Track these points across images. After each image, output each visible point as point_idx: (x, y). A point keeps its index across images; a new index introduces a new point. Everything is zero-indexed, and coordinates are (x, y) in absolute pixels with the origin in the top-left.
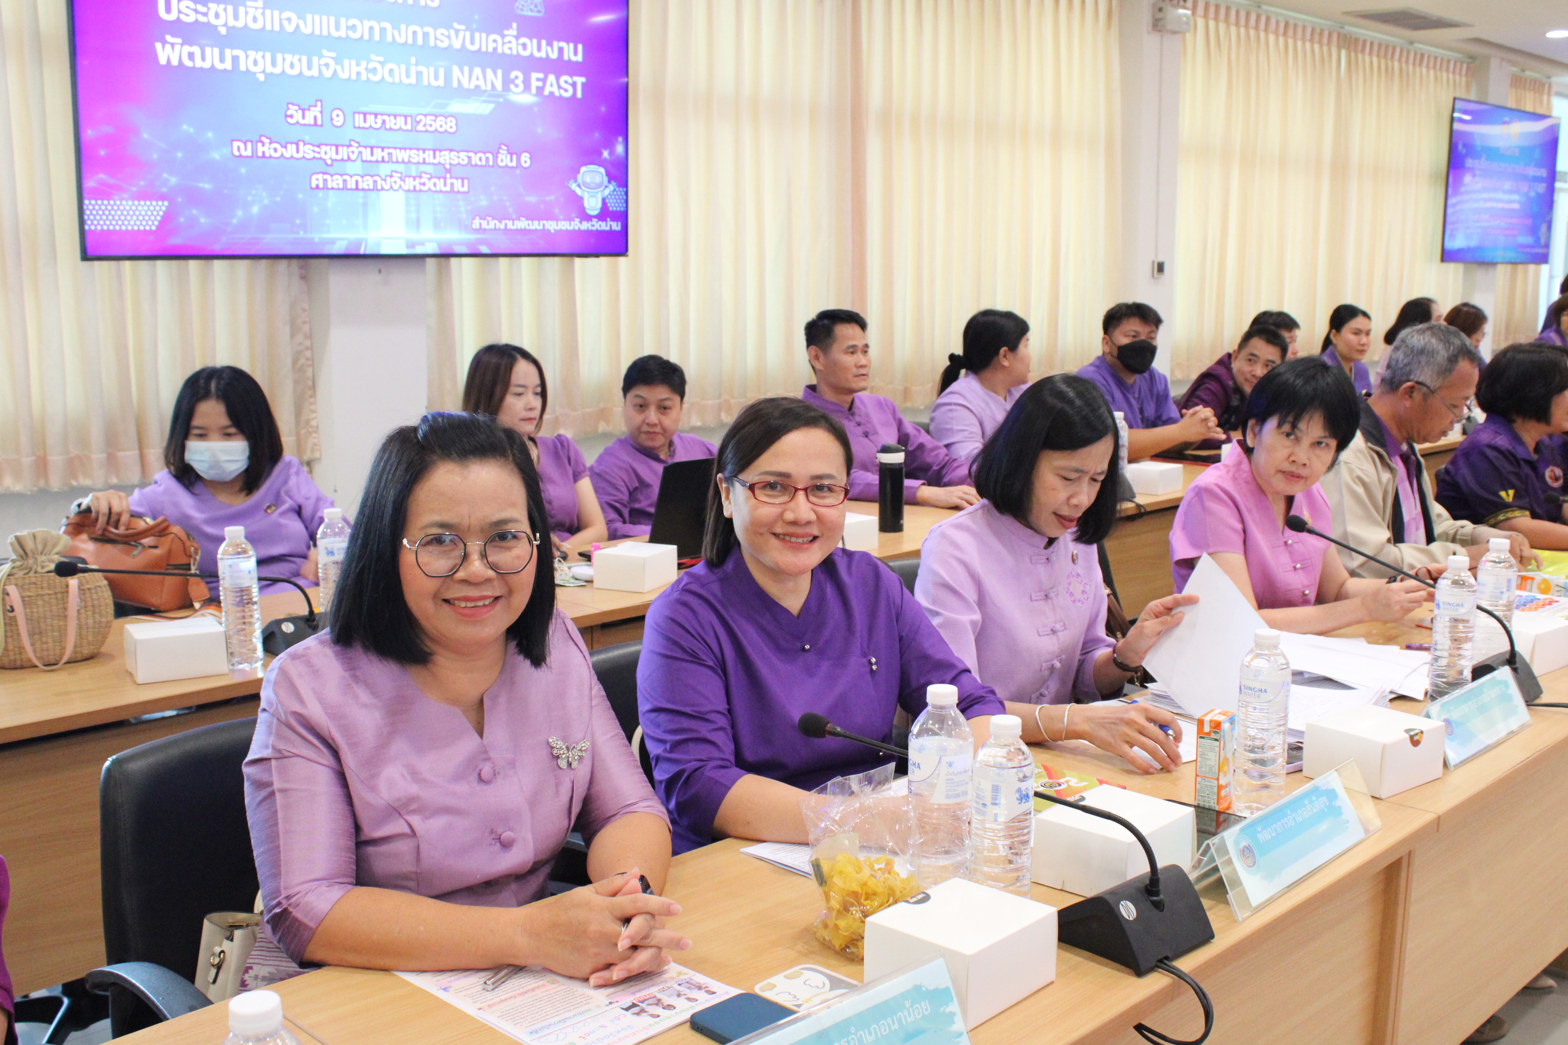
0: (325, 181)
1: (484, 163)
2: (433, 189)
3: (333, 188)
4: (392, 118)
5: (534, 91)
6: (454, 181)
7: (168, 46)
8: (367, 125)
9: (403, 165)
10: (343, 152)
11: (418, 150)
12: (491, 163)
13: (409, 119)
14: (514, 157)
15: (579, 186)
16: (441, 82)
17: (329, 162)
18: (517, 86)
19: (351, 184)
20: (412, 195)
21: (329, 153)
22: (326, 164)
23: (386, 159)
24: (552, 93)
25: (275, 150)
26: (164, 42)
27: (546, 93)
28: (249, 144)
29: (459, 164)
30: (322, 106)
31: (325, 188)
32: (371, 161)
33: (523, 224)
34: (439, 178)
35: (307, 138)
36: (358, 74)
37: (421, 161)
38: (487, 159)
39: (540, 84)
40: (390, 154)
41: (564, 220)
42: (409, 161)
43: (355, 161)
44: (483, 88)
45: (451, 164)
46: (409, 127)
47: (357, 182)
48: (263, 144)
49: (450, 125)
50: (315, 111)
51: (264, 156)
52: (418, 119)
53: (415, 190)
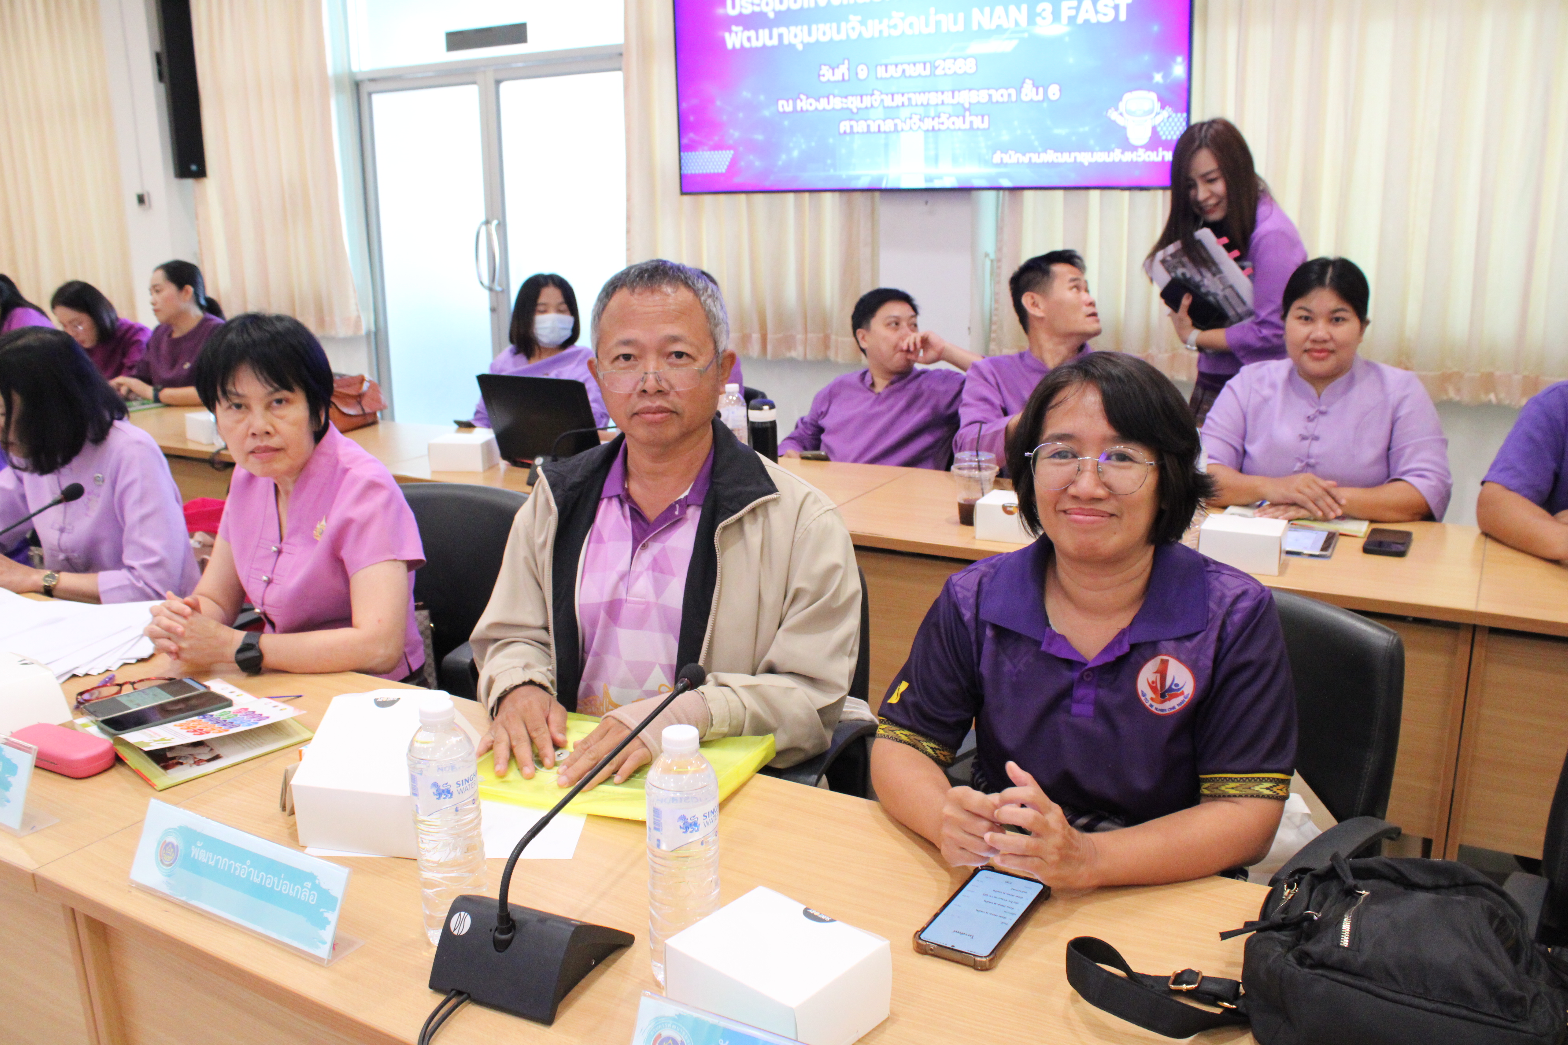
0: (851, 127)
1: (1005, 99)
2: (952, 127)
3: (858, 133)
4: (912, 65)
5: (1064, 19)
6: (973, 118)
7: (733, 35)
8: (888, 75)
9: (922, 108)
10: (867, 101)
11: (937, 92)
12: (1014, 98)
13: (928, 65)
14: (1041, 90)
15: (1121, 114)
16: (960, 27)
17: (855, 110)
18: (1044, 18)
19: (874, 128)
20: (930, 134)
21: (854, 103)
22: (852, 113)
23: (906, 103)
24: (1087, 21)
25: (811, 105)
26: (730, 31)
27: (1080, 21)
28: (791, 102)
29: (978, 102)
30: (849, 64)
31: (852, 132)
32: (892, 107)
33: (1050, 156)
34: (958, 117)
35: (836, 92)
36: (881, 32)
37: (940, 102)
38: (1009, 95)
39: (1073, 13)
40: (909, 99)
41: (1101, 151)
42: (928, 104)
43: (877, 108)
44: (1005, 26)
45: (970, 104)
46: (928, 72)
47: (879, 126)
48: (801, 100)
49: (970, 66)
50: (843, 69)
51: (802, 110)
52: (936, 65)
53: (933, 129)
